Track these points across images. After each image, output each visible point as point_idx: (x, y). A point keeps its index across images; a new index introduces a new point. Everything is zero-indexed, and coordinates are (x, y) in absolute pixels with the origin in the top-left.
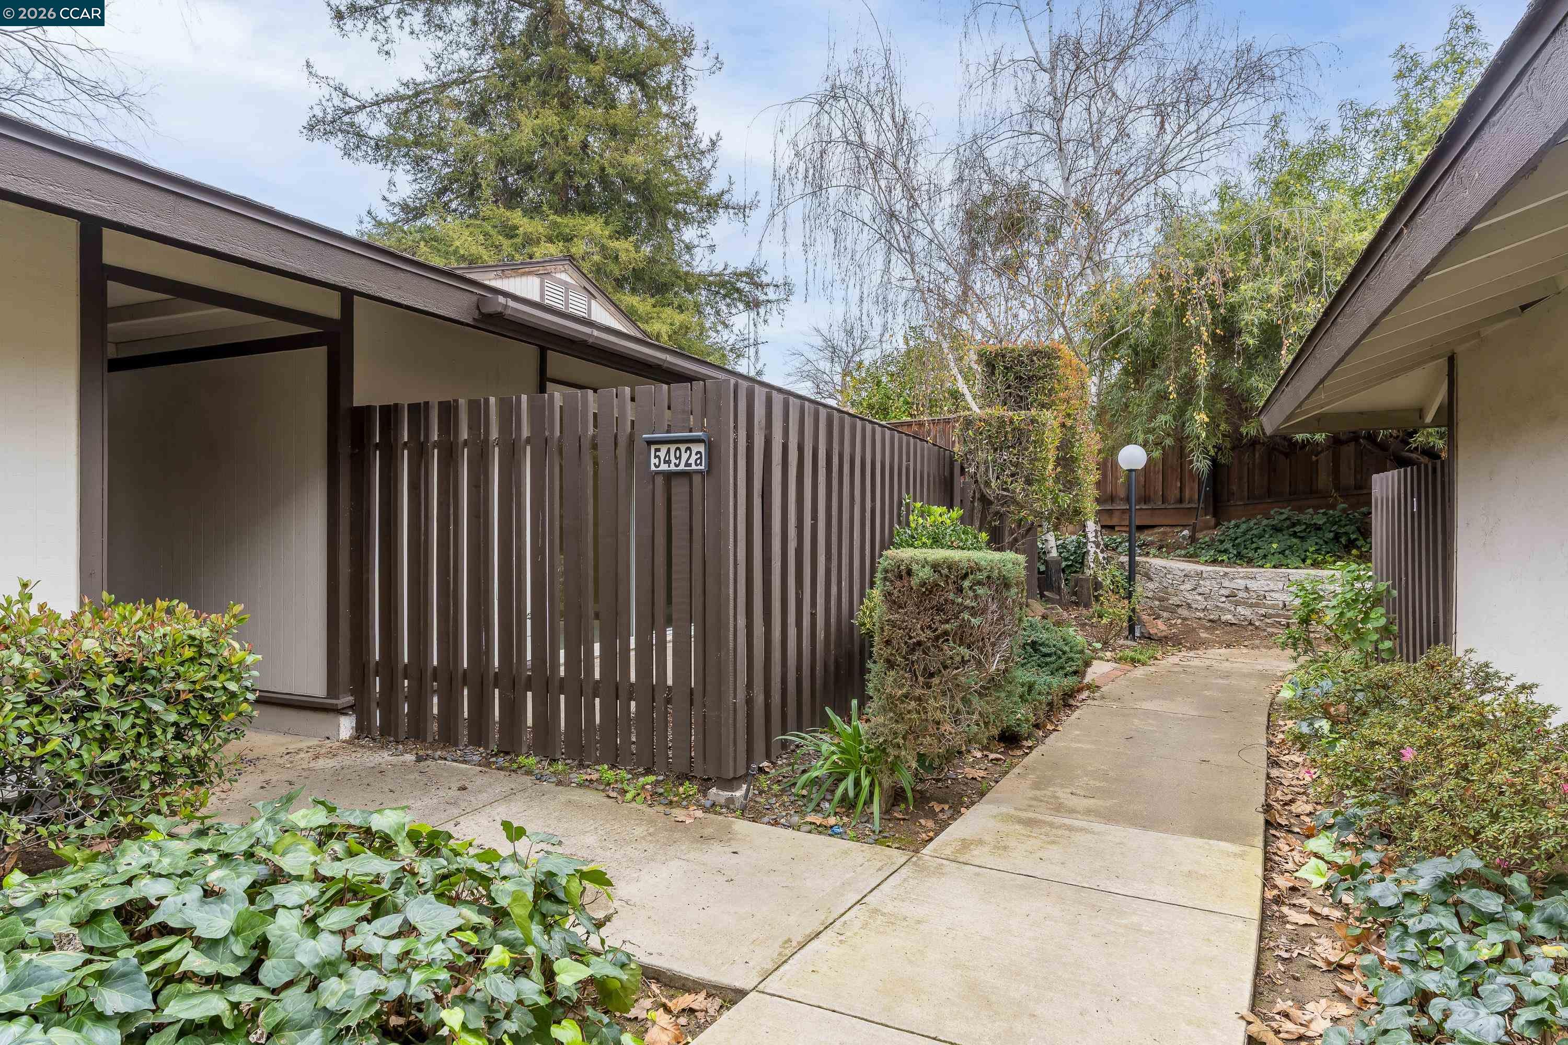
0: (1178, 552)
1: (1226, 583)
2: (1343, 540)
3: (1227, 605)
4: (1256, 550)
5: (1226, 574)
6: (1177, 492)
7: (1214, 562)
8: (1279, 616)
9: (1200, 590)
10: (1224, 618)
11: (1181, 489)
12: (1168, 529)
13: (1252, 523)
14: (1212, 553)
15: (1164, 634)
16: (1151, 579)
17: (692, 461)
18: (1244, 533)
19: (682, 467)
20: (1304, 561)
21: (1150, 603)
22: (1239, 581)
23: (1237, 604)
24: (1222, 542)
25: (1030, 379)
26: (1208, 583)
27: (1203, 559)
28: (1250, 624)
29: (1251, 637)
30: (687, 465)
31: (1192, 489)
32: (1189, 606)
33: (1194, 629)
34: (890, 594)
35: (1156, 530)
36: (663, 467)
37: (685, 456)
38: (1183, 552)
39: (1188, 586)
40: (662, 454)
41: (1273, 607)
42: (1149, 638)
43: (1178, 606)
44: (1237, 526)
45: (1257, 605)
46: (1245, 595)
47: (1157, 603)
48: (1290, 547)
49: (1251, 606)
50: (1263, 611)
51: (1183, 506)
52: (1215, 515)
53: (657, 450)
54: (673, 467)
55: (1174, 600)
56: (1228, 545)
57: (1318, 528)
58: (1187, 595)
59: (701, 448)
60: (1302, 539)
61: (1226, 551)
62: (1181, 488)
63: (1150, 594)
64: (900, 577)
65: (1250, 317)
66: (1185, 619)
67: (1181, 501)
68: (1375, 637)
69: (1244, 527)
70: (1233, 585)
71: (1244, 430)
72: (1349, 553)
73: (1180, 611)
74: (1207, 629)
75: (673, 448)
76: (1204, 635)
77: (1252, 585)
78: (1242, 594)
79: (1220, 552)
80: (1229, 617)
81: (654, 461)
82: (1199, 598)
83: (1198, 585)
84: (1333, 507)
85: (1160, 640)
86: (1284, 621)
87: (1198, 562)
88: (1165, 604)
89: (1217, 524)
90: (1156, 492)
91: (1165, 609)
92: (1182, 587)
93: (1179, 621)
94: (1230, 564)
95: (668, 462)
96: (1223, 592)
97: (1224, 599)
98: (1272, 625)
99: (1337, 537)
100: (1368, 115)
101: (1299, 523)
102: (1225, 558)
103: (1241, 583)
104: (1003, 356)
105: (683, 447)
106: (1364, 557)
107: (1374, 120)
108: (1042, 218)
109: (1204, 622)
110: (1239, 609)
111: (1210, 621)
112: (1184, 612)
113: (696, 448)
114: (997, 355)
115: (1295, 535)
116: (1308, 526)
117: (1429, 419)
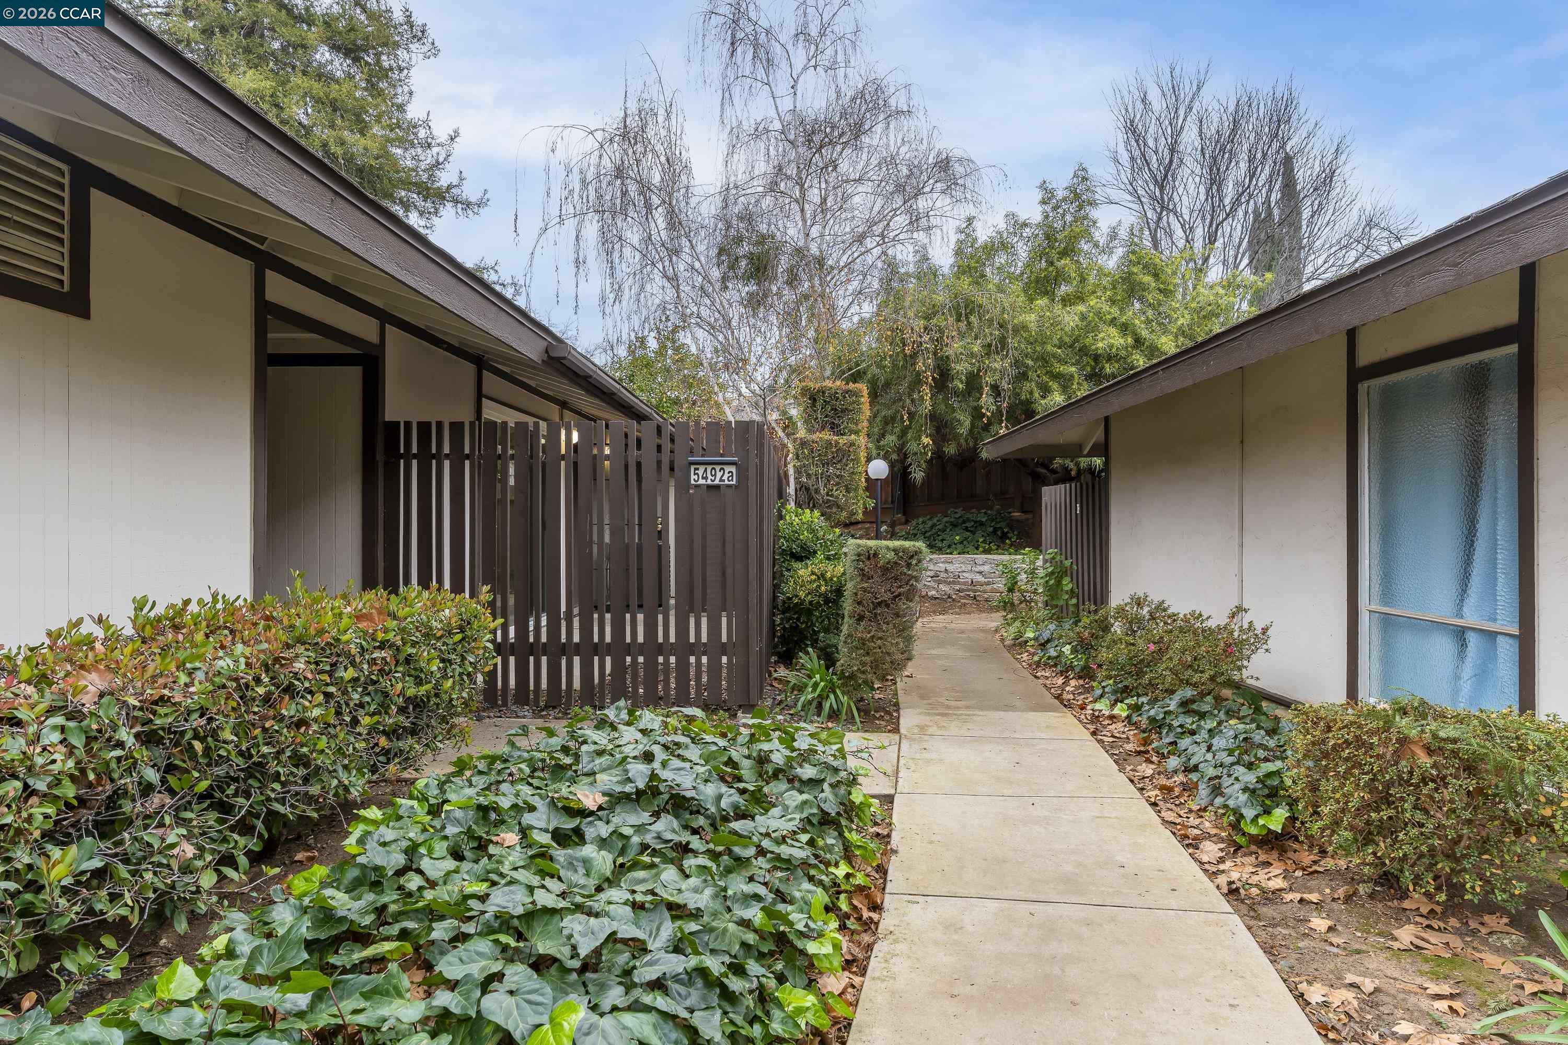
2: (999, 533)
3: (932, 584)
4: (942, 540)
8: (969, 590)
10: (930, 594)
13: (935, 521)
17: (725, 478)
18: (932, 527)
19: (717, 482)
20: (977, 549)
23: (939, 582)
24: (915, 535)
25: (843, 411)
28: (949, 597)
29: (951, 607)
30: (721, 480)
34: (862, 570)
36: (701, 482)
37: (719, 474)
40: (700, 472)
41: (965, 583)
44: (924, 522)
45: (954, 583)
46: (944, 575)
48: (966, 539)
49: (950, 583)
50: (957, 587)
52: (904, 514)
53: (696, 469)
54: (709, 482)
57: (982, 524)
59: (733, 469)
60: (973, 533)
64: (869, 558)
65: (961, 368)
68: (1067, 597)
69: (930, 523)
71: (946, 450)
72: (1004, 542)
75: (709, 468)
77: (950, 568)
78: (943, 575)
80: (934, 593)
81: (693, 477)
84: (991, 508)
86: (972, 594)
89: (907, 522)
95: (706, 478)
97: (930, 579)
98: (964, 598)
99: (995, 532)
100: (1025, 225)
101: (968, 520)
103: (942, 566)
104: (824, 393)
105: (718, 468)
106: (1037, 545)
107: (1028, 230)
108: (784, 263)
113: (728, 469)
114: (818, 391)
115: (966, 529)
116: (976, 522)
117: (1085, 452)
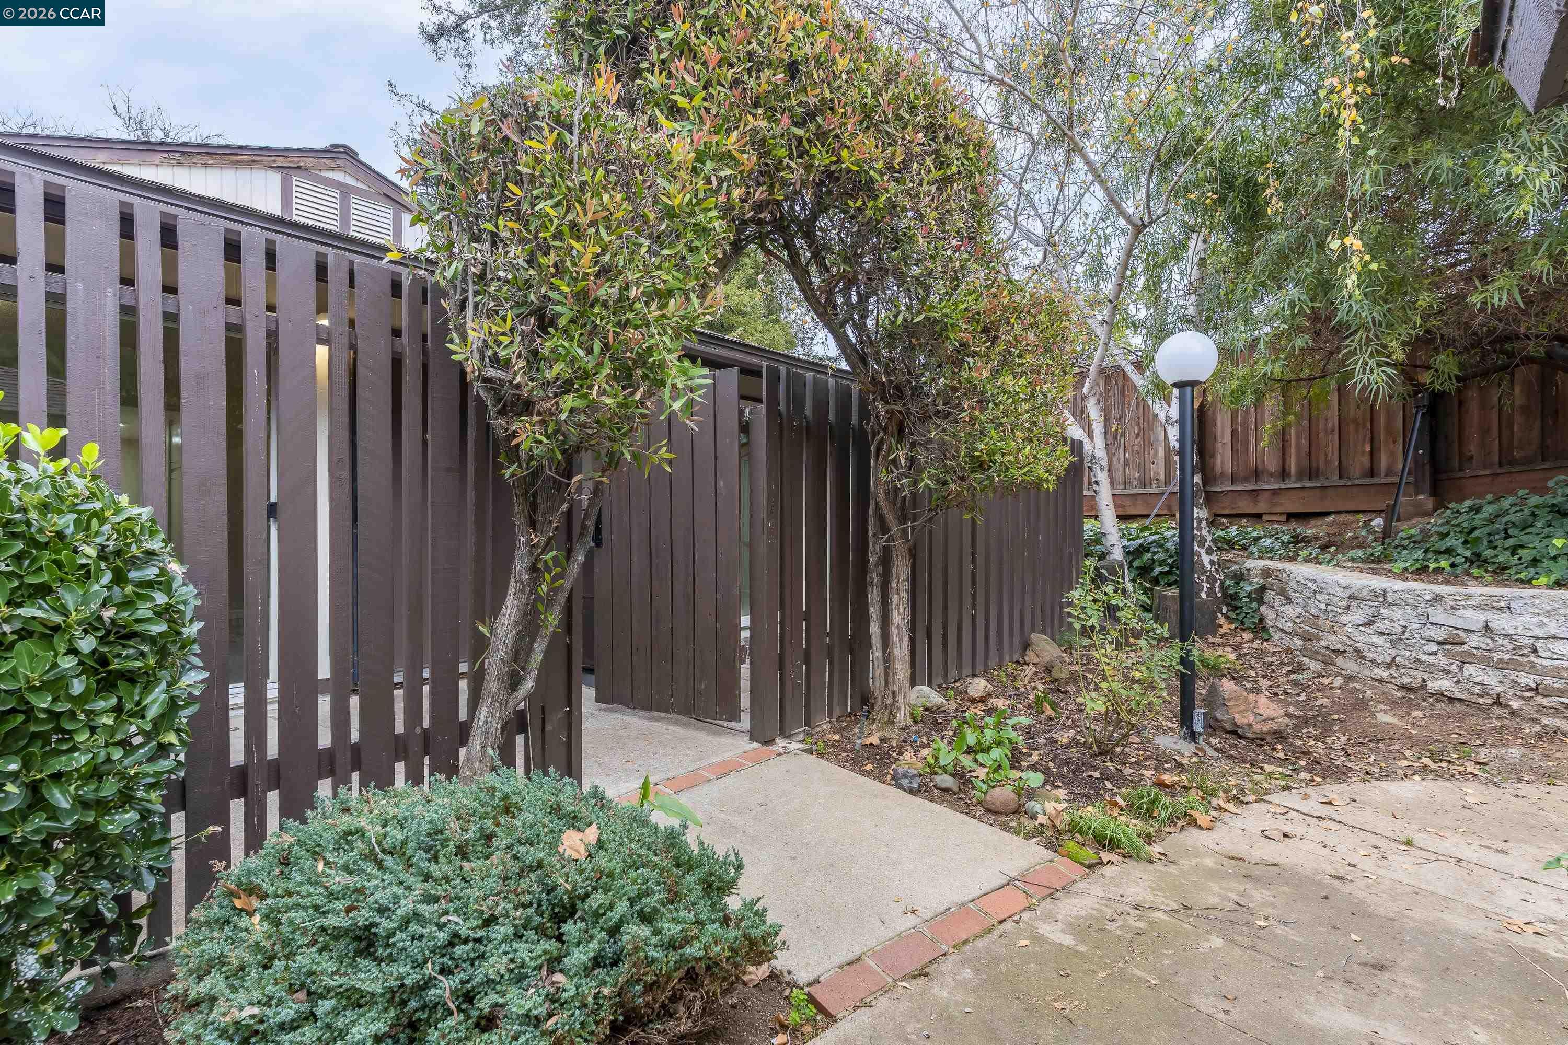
0: (1352, 553)
1: (1439, 616)
3: (1441, 660)
4: (1516, 549)
5: (1438, 598)
6: (1366, 460)
7: (1422, 571)
9: (1381, 626)
10: (1433, 686)
11: (1373, 455)
12: (1350, 517)
13: (1506, 504)
14: (1419, 554)
15: (1270, 725)
16: (1289, 600)
18: (1491, 521)
21: (1287, 641)
22: (1469, 613)
23: (1465, 659)
24: (1444, 536)
26: (1398, 614)
27: (1398, 567)
28: (1498, 702)
31: (1392, 454)
32: (1359, 655)
33: (1365, 703)
35: (1330, 519)
38: (1360, 553)
39: (1357, 617)
41: (1555, 671)
42: (1234, 733)
43: (1337, 652)
44: (1476, 508)
45: (1514, 665)
46: (1484, 642)
47: (1299, 642)
49: (1500, 665)
50: (1528, 679)
51: (1376, 480)
52: (1434, 493)
55: (1328, 641)
56: (1453, 541)
58: (1355, 633)
61: (1448, 552)
62: (1372, 453)
63: (1288, 626)
66: (1350, 678)
67: (1372, 473)
69: (1489, 510)
70: (1453, 621)
73: (1340, 661)
74: (1393, 704)
76: (1386, 717)
77: (1503, 622)
78: (1476, 640)
79: (1438, 553)
80: (1444, 684)
82: (1380, 641)
83: (1377, 616)
85: (1259, 740)
87: (1389, 573)
88: (1313, 645)
89: (1437, 506)
90: (1327, 462)
91: (1314, 656)
92: (1345, 619)
93: (1339, 681)
94: (1454, 576)
96: (1430, 632)
97: (1433, 647)
102: (1444, 564)
103: (1473, 618)
109: (1390, 689)
110: (1470, 670)
111: (1403, 687)
112: (1348, 665)
